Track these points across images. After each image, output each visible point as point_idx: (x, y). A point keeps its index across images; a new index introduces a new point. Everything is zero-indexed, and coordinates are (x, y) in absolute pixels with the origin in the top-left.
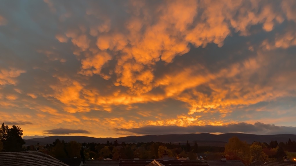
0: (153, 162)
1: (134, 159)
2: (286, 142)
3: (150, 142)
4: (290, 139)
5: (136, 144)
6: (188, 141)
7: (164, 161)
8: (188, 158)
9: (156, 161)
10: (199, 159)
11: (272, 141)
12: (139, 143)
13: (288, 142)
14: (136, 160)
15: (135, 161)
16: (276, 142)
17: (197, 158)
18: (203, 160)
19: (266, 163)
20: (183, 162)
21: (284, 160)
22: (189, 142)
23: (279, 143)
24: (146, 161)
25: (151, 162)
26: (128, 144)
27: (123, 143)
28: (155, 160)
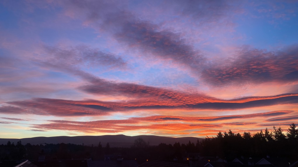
2: (187, 144)
6: (100, 143)
23: (181, 144)
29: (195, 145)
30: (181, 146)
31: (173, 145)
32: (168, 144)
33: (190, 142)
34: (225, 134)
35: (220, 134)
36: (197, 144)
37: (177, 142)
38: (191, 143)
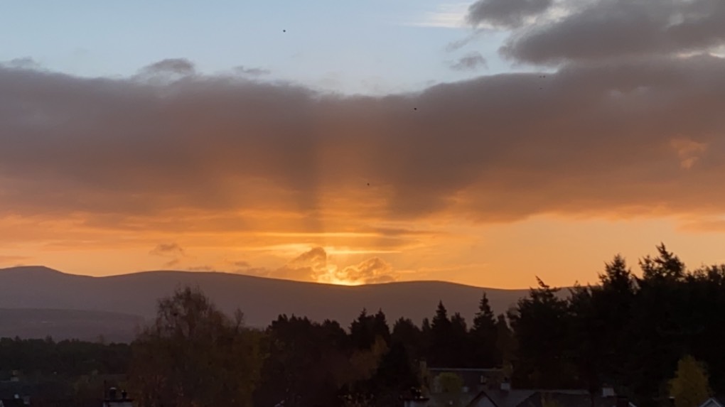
2: (426, 322)
4: (441, 307)
11: (363, 314)
13: (431, 322)
16: (381, 318)
23: (391, 323)
29: (470, 325)
30: (391, 330)
31: (346, 327)
32: (318, 319)
33: (442, 311)
34: (648, 270)
35: (617, 270)
36: (476, 321)
37: (372, 312)
38: (449, 316)
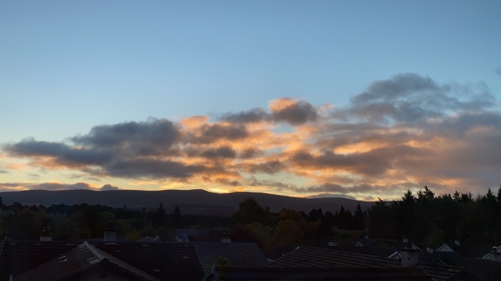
0: (81, 246)
1: (39, 240)
2: (337, 212)
3: (79, 204)
4: (342, 207)
5: (47, 206)
6: (161, 204)
7: (106, 243)
8: (157, 237)
9: (90, 243)
10: (180, 240)
11: (314, 209)
12: (54, 205)
13: (338, 213)
14: (42, 242)
15: (40, 244)
16: (320, 210)
17: (177, 237)
18: (188, 241)
19: (298, 247)
20: (146, 246)
21: (329, 243)
22: (163, 207)
23: (324, 212)
24: (67, 245)
25: (76, 246)
26: (27, 207)
27: (15, 203)
28: (86, 243)
29: (353, 214)
30: (324, 215)
31: (307, 213)
33: (342, 208)
34: (420, 196)
35: (409, 195)
36: (356, 213)
37: (317, 208)
38: (345, 211)
